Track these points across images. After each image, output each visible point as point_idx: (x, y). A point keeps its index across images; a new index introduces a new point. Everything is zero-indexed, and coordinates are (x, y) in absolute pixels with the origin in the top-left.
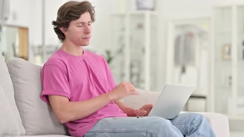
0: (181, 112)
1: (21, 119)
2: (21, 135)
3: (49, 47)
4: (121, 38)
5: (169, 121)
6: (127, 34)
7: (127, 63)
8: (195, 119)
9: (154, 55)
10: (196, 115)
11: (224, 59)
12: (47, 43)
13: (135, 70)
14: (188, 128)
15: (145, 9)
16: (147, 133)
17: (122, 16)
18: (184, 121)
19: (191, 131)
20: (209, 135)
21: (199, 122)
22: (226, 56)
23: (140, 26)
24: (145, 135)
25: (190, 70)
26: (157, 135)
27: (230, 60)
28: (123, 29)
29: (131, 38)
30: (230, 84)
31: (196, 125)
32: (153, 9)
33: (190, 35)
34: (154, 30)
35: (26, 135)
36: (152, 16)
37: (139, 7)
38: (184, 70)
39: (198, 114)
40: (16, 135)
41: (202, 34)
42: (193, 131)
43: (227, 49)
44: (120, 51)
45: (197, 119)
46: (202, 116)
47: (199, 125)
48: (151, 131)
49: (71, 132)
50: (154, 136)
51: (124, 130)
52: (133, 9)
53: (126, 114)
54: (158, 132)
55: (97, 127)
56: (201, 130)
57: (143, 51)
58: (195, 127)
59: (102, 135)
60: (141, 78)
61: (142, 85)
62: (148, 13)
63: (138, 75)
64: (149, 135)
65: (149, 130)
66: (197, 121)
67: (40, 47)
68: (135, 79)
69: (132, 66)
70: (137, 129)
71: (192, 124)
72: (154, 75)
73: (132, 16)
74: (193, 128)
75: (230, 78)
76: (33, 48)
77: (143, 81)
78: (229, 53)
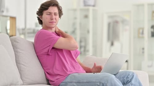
0: (120, 71)
1: (19, 75)
2: (21, 85)
3: (29, 29)
4: (74, 24)
5: (114, 76)
6: (78, 21)
7: (78, 39)
8: (129, 75)
9: (95, 34)
10: (130, 72)
11: (139, 37)
12: (28, 27)
13: (83, 44)
14: (125, 80)
15: (89, 6)
16: (100, 83)
17: (75, 10)
18: (123, 76)
19: (127, 82)
20: (138, 85)
21: (132, 76)
22: (141, 35)
23: (86, 17)
24: (99, 85)
25: (116, 44)
26: (106, 84)
27: (143, 37)
28: (75, 18)
29: (80, 24)
30: (143, 52)
31: (130, 78)
32: (94, 6)
33: (117, 22)
34: (95, 19)
35: (23, 84)
36: (93, 10)
37: (86, 4)
38: (112, 44)
39: (131, 72)
40: (18, 85)
41: (124, 21)
42: (128, 82)
43: (141, 31)
44: (74, 32)
45: (130, 74)
46: (133, 73)
47: (132, 79)
48: (103, 82)
49: (50, 83)
50: (105, 85)
51: (85, 81)
52: (82, 6)
53: (85, 71)
54: (108, 82)
55: (68, 79)
56: (133, 82)
57: (88, 32)
58: (129, 80)
59: (71, 84)
60: (87, 49)
61: (87, 53)
62: (91, 8)
63: (85, 47)
64: (101, 84)
65: (101, 81)
66: (131, 76)
67: (23, 29)
68: (82, 49)
69: (81, 42)
70: (94, 81)
71: (127, 77)
72: (95, 47)
73: (81, 10)
74: (128, 80)
75: (143, 49)
76: (19, 30)
77: (88, 51)
78: (143, 33)
